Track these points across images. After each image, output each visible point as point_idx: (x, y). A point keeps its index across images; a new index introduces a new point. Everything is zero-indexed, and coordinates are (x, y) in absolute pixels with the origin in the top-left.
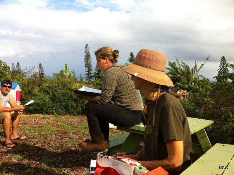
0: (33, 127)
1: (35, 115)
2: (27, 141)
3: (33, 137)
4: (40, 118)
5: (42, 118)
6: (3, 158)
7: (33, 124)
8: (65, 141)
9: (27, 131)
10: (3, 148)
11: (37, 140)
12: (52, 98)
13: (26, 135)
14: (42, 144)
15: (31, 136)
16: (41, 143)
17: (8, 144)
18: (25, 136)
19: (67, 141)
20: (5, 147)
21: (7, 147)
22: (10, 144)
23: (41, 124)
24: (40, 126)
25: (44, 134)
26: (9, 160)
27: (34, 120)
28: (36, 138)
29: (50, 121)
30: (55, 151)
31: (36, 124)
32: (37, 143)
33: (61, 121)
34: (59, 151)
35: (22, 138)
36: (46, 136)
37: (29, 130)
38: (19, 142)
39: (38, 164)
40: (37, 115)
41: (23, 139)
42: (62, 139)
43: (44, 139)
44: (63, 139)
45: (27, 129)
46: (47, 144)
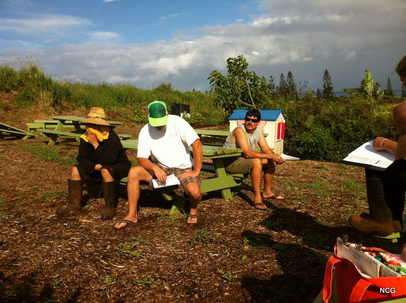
0: (299, 182)
1: (306, 161)
2: (285, 202)
3: (294, 197)
4: (313, 168)
5: (316, 168)
6: (248, 223)
7: (300, 176)
8: (346, 210)
9: (289, 188)
10: (250, 209)
11: (300, 203)
12: (334, 134)
13: (286, 193)
14: (307, 210)
15: (292, 195)
16: (306, 208)
17: (257, 204)
18: (283, 195)
19: (348, 210)
20: (254, 207)
21: (255, 208)
22: (260, 204)
23: (312, 178)
24: (310, 181)
25: (312, 195)
26: (255, 227)
27: (303, 170)
28: (299, 199)
29: (328, 173)
30: (325, 223)
31: (304, 176)
32: (299, 208)
33: (347, 175)
34: (332, 224)
35: (279, 197)
36: (316, 198)
37: (291, 186)
38: (273, 202)
39: (293, 240)
40: (309, 162)
41: (279, 199)
42: (341, 206)
43: (312, 203)
44: (343, 206)
45: (289, 183)
46: (315, 211)
